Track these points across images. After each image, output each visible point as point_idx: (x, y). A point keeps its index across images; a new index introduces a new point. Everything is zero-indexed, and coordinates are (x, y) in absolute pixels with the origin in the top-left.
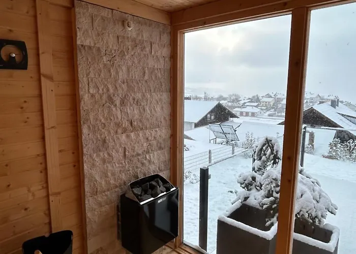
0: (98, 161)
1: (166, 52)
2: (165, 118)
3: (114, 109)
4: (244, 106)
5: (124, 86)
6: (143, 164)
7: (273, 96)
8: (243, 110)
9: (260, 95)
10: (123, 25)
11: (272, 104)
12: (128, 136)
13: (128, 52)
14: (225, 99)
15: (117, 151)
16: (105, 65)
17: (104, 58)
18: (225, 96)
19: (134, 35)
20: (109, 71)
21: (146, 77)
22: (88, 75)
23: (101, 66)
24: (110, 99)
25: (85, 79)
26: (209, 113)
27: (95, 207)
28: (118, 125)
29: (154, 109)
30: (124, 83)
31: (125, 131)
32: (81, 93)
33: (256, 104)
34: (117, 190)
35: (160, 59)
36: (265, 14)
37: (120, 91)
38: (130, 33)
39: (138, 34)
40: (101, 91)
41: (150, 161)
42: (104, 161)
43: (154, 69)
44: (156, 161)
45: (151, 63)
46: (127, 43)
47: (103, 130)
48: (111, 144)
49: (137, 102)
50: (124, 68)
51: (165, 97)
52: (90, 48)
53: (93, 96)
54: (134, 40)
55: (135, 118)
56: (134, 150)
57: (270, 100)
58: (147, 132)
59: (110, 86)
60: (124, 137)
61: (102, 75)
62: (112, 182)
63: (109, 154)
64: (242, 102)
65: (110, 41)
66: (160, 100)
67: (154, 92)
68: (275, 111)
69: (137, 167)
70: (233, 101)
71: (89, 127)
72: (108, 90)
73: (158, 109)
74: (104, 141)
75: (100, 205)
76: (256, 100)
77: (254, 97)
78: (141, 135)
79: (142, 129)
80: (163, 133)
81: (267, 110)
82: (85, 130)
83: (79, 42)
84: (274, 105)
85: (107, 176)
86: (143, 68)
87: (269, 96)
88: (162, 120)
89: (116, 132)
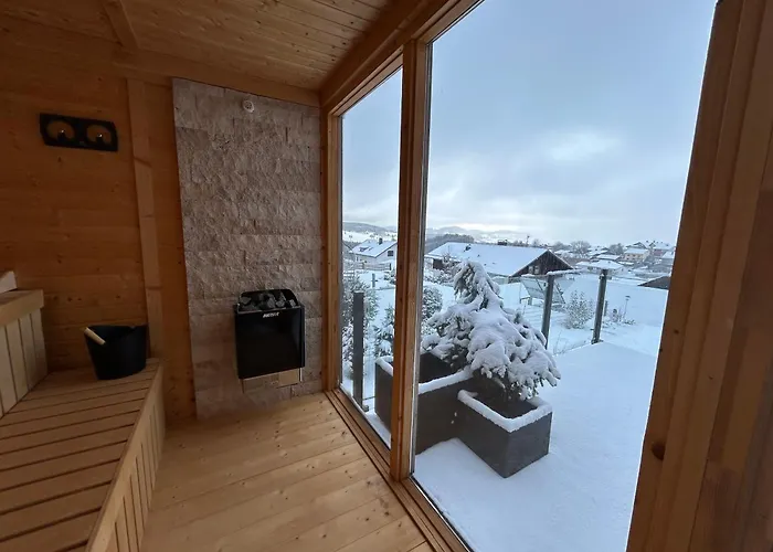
0: (205, 261)
1: (312, 140)
2: (311, 225)
3: (227, 204)
4: (595, 259)
5: (244, 179)
6: (274, 276)
7: (647, 245)
8: (593, 265)
9: (625, 245)
10: (241, 106)
11: (644, 257)
12: (249, 238)
13: (248, 140)
14: (564, 248)
15: (233, 253)
16: (215, 152)
17: (213, 144)
18: (566, 243)
19: (259, 118)
20: (221, 159)
21: (278, 170)
22: (190, 161)
23: (210, 153)
24: (222, 191)
25: (187, 166)
26: (531, 264)
27: (202, 312)
28: (234, 223)
29: (292, 210)
30: (242, 174)
31: (244, 231)
32: (181, 181)
33: (616, 257)
34: (233, 298)
35: (303, 150)
36: (380, 68)
37: (237, 184)
38: (251, 116)
39: (265, 118)
40: (209, 181)
41: (285, 274)
42: (214, 262)
43: (291, 161)
44: (296, 276)
45: (287, 153)
46: (247, 127)
47: (213, 227)
48: (223, 244)
49: (264, 199)
50: (243, 158)
51: (312, 197)
52: (192, 131)
53: (197, 185)
54: (258, 124)
55: (260, 218)
56: (258, 257)
57: (642, 251)
58: (281, 239)
59: (222, 177)
60: (243, 238)
61: (210, 163)
62: (225, 287)
63: (221, 255)
64: (592, 254)
65: (223, 124)
66: (302, 200)
67: (293, 188)
68: (649, 269)
69: (264, 278)
70: (578, 251)
71: (192, 219)
72: (219, 181)
73: (299, 212)
74: (213, 239)
75: (208, 310)
76: (616, 251)
77: (613, 246)
78: (270, 239)
79: (271, 233)
80: (309, 242)
81: (636, 266)
82: (187, 222)
83: (177, 124)
84: (647, 259)
85: (218, 280)
86: (274, 159)
87: (640, 246)
88: (306, 225)
89: (232, 232)
